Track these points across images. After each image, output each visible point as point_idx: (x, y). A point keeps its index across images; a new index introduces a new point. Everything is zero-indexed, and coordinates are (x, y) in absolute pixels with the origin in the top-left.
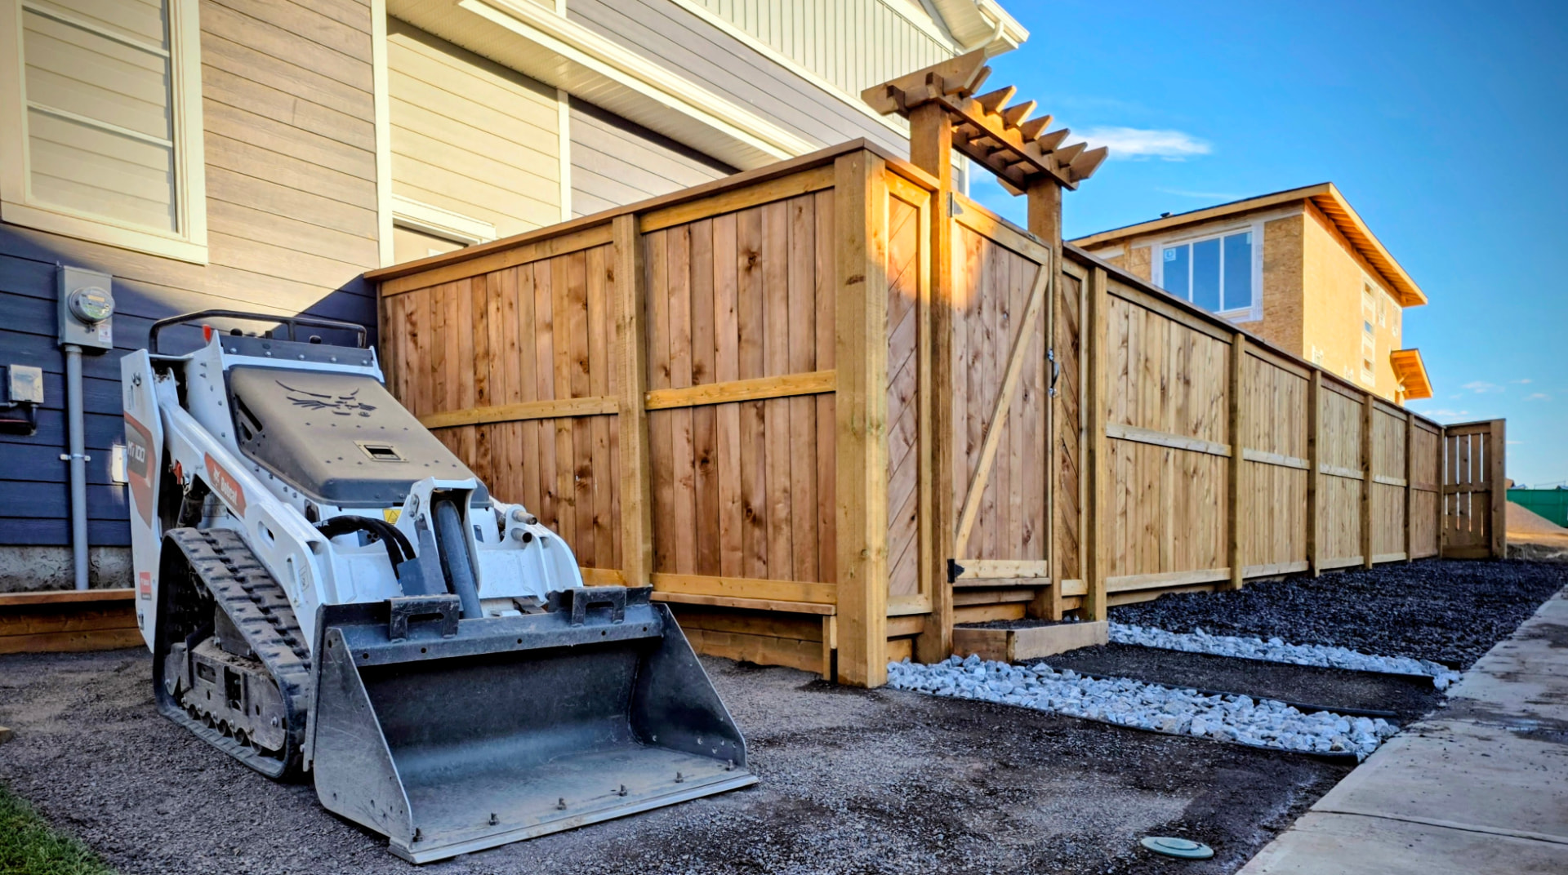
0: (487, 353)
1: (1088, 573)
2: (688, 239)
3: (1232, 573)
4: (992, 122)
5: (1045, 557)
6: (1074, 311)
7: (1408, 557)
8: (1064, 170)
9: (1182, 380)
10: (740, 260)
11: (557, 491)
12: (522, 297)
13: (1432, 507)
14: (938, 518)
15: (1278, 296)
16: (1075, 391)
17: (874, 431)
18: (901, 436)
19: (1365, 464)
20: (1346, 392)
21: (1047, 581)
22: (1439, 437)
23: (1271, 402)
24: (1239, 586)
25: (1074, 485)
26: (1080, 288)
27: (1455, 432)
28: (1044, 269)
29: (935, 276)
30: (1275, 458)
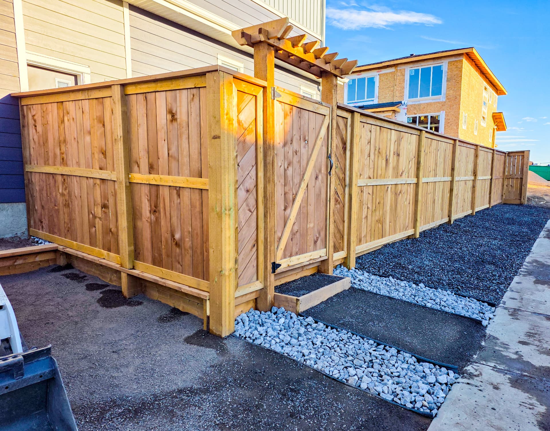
0: (65, 141)
1: (347, 248)
2: (145, 101)
3: (415, 231)
4: (298, 50)
5: (326, 247)
6: (344, 132)
7: (490, 206)
8: (337, 70)
9: (396, 155)
10: (168, 115)
11: (95, 213)
12: (78, 115)
13: (501, 184)
14: (267, 244)
15: (452, 92)
16: (343, 169)
17: (227, 212)
18: (247, 208)
19: (475, 174)
20: (469, 146)
21: (326, 258)
22: (505, 156)
23: (436, 156)
24: (418, 236)
25: (342, 210)
26: (347, 122)
27: (511, 154)
28: (327, 117)
29: (265, 129)
30: (437, 179)
